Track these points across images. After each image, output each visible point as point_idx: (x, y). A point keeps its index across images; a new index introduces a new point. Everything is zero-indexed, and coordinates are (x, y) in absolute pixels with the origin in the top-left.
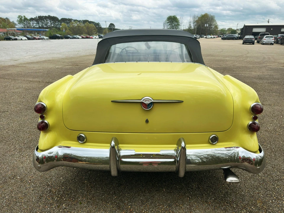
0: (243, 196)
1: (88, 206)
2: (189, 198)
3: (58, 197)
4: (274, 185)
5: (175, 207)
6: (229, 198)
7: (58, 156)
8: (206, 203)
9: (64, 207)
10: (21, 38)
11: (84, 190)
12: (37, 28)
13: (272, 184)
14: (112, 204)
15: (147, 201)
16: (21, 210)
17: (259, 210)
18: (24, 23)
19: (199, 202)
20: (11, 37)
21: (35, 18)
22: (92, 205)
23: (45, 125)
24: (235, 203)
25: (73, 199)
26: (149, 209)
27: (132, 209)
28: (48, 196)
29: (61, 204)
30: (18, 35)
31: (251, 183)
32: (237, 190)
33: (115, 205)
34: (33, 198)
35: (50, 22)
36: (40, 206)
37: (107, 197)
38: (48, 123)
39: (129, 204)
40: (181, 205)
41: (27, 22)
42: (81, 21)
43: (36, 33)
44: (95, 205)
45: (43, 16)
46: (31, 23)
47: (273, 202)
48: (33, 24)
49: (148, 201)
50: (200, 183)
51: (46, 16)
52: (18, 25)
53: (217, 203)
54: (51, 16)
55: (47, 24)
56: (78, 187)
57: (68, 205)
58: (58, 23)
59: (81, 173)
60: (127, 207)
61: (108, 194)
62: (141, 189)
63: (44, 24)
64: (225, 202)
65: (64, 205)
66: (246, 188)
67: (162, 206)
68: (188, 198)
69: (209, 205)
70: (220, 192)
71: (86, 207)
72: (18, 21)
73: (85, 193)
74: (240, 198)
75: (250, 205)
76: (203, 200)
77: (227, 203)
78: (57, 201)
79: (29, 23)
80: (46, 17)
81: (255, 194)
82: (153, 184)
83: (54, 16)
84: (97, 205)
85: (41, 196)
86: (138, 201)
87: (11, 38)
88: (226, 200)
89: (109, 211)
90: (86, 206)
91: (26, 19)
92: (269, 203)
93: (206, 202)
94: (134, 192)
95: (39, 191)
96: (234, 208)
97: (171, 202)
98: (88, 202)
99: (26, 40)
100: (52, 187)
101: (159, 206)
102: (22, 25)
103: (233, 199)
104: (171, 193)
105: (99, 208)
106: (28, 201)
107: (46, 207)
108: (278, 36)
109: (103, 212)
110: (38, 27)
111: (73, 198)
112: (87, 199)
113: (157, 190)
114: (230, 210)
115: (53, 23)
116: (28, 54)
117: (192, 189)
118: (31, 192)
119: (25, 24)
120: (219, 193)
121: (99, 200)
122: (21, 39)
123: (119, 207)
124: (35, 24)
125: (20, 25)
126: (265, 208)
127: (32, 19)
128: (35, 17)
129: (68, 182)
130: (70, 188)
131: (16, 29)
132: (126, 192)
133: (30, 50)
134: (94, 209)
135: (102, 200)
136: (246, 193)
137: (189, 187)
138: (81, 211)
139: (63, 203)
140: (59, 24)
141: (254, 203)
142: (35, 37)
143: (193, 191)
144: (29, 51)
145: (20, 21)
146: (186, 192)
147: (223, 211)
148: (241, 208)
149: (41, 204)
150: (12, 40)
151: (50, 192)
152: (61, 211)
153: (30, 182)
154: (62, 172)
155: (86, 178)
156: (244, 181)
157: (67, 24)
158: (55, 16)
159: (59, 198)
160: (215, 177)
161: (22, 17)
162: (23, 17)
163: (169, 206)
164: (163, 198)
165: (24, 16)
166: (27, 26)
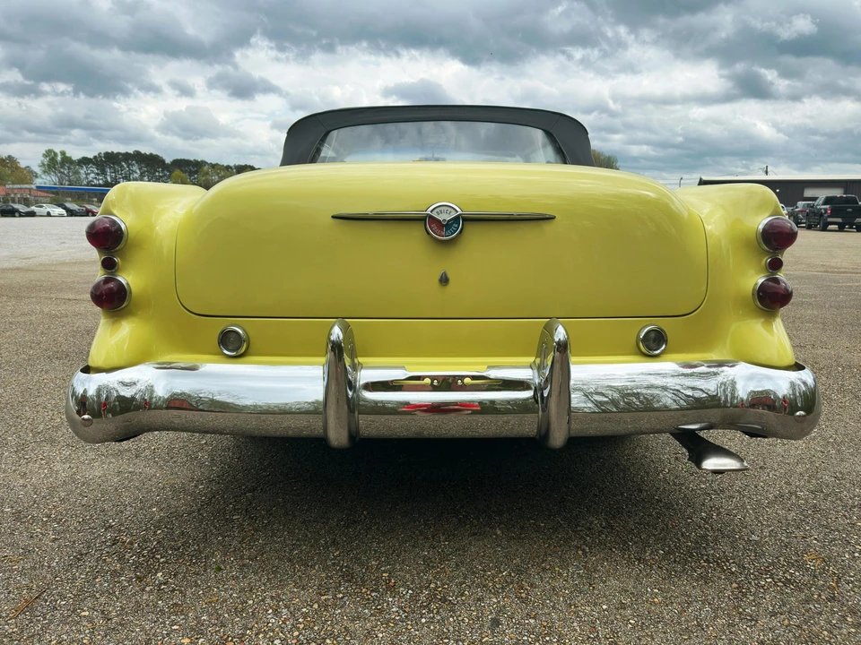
0: (756, 544)
1: (244, 577)
2: (583, 550)
3: (139, 555)
4: (851, 518)
5: (538, 574)
6: (714, 549)
7: (151, 398)
8: (639, 563)
9: (161, 578)
10: (49, 210)
11: (230, 536)
12: (100, 185)
13: (845, 516)
14: (326, 568)
15: (443, 559)
16: (7, 589)
17: (815, 576)
18: (60, 172)
19: (615, 560)
20: (16, 206)
21: (95, 157)
22: (256, 573)
23: (115, 289)
24: (733, 563)
25: (191, 560)
26: (451, 579)
27: (393, 581)
28: (108, 552)
29: (151, 571)
30: (38, 203)
31: (776, 513)
32: (734, 530)
33: (337, 571)
34: (53, 559)
35: (140, 169)
36: (74, 579)
37: (308, 553)
38: (128, 284)
39: (383, 569)
40: (557, 569)
41: (69, 168)
42: (231, 168)
43: (95, 199)
44: (267, 575)
45: (119, 154)
46: (82, 171)
47: (854, 557)
48: (87, 174)
49: (449, 561)
50: (614, 516)
51: (127, 153)
52: (43, 176)
53: (675, 561)
54: (143, 152)
55: (130, 174)
56: (211, 531)
57: (174, 575)
58: (162, 172)
59: (223, 497)
60: (377, 577)
61: (312, 546)
62: (420, 531)
63: (121, 174)
64: (702, 558)
65: (159, 574)
66: (762, 525)
67: (493, 572)
68: (580, 552)
69: (651, 567)
70: (682, 535)
71: (235, 578)
72: (44, 165)
73: (235, 543)
74: (749, 550)
75: (784, 565)
76: (629, 555)
77: (707, 561)
78: (137, 566)
79: (77, 173)
80: (127, 157)
81: (795, 540)
82: (460, 519)
83: (151, 154)
84: (275, 573)
85: (81, 555)
86: (414, 560)
87: (17, 211)
88: (702, 555)
89: (315, 587)
90: (237, 577)
91: (67, 160)
92: (843, 561)
93: (639, 560)
94: (398, 539)
95: (74, 542)
96: (733, 573)
97: (522, 561)
98: (244, 565)
99: (61, 216)
100: (120, 531)
101: (485, 571)
102: (53, 178)
103: (725, 552)
104: (523, 539)
105: (280, 581)
106: (34, 568)
107: (97, 580)
108: (797, 207)
109: (295, 590)
110: (101, 182)
111: (193, 556)
112: (242, 558)
113: (475, 534)
114: (720, 578)
115: (147, 171)
116: (66, 245)
117: (589, 529)
118: (47, 545)
119: (63, 173)
120: (678, 539)
121: (280, 559)
122: (49, 214)
123: (349, 577)
124: (92, 175)
125: (48, 178)
126: (835, 573)
127: (85, 161)
128: (96, 154)
129: (177, 519)
130: (183, 533)
131: (33, 187)
132: (373, 538)
133: (74, 237)
134: (264, 584)
135: (290, 560)
136: (766, 537)
137: (577, 525)
138: (218, 588)
139: (158, 569)
140: (165, 175)
141: (796, 561)
142: (89, 207)
143: (593, 534)
144: (71, 239)
145: (49, 165)
146: (570, 538)
147: (697, 580)
148: (756, 573)
149: (81, 574)
150: (20, 216)
151: (113, 544)
152: (148, 589)
153: (45, 519)
154: (158, 496)
155: (238, 509)
156: (753, 509)
157: (190, 176)
158: (155, 153)
159: (144, 556)
160: (660, 501)
161: (56, 154)
162: (59, 154)
163: (519, 572)
164: (495, 551)
165: (63, 153)
166: (69, 181)
